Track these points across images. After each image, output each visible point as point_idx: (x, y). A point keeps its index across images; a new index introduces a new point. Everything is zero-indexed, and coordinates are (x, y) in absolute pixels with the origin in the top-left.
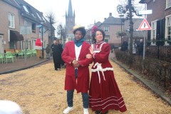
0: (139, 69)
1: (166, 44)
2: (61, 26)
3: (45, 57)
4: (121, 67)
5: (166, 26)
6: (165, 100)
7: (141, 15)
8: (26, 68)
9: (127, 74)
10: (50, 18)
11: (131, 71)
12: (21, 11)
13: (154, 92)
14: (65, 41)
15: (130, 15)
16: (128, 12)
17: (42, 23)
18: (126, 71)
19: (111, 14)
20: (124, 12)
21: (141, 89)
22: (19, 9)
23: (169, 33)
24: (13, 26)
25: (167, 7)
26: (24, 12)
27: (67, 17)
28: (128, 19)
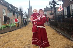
0: (60, 28)
1: (71, 17)
2: (26, 13)
3: (19, 26)
4: (52, 28)
5: (71, 9)
7: (59, 5)
9: (54, 31)
11: (56, 29)
12: (8, 8)
13: (66, 37)
14: (28, 19)
15: (54, 6)
17: (17, 12)
18: (54, 29)
19: (47, 6)
20: (52, 4)
21: (60, 36)
22: (7, 7)
23: (72, 12)
24: (5, 14)
25: (70, 1)
26: (9, 8)
27: (28, 9)
28: (53, 7)
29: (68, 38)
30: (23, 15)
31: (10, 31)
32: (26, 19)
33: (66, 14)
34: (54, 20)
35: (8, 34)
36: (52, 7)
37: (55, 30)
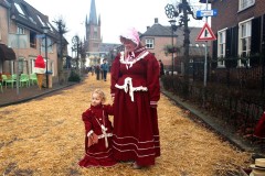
0: (198, 101)
1: (240, 64)
2: (77, 37)
3: (51, 86)
4: (171, 99)
5: (240, 37)
6: (234, 144)
8: (19, 102)
10: (60, 23)
11: (184, 104)
12: (12, 12)
13: (218, 133)
14: (84, 61)
15: (185, 20)
16: (182, 14)
17: (46, 31)
18: (177, 104)
19: (156, 20)
20: (176, 15)
21: (200, 130)
23: (245, 48)
25: (240, 9)
26: (17, 13)
27: (87, 25)
28: (181, 25)
29: (225, 139)
30: (66, 43)
31: (14, 104)
32: (77, 59)
33: (221, 52)
34: (179, 72)
35: (8, 112)
36: (177, 24)
37: (182, 108)
